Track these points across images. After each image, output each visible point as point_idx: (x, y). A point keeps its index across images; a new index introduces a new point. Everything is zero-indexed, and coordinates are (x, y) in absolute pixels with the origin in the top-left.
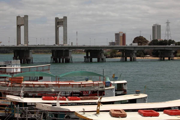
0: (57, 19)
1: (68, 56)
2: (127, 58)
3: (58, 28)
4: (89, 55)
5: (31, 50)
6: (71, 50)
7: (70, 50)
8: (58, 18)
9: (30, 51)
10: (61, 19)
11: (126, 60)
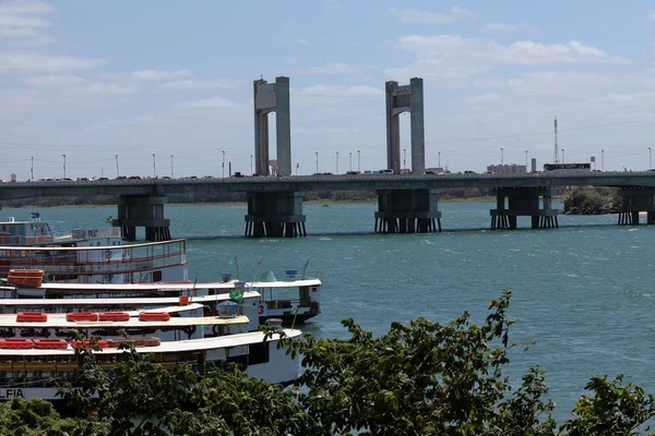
0: (391, 87)
1: (428, 210)
2: (640, 213)
3: (397, 116)
4: (507, 207)
5: (297, 190)
6: (438, 191)
7: (432, 191)
8: (396, 83)
9: (296, 194)
10: (405, 87)
11: (635, 222)
